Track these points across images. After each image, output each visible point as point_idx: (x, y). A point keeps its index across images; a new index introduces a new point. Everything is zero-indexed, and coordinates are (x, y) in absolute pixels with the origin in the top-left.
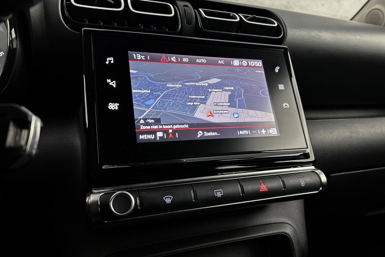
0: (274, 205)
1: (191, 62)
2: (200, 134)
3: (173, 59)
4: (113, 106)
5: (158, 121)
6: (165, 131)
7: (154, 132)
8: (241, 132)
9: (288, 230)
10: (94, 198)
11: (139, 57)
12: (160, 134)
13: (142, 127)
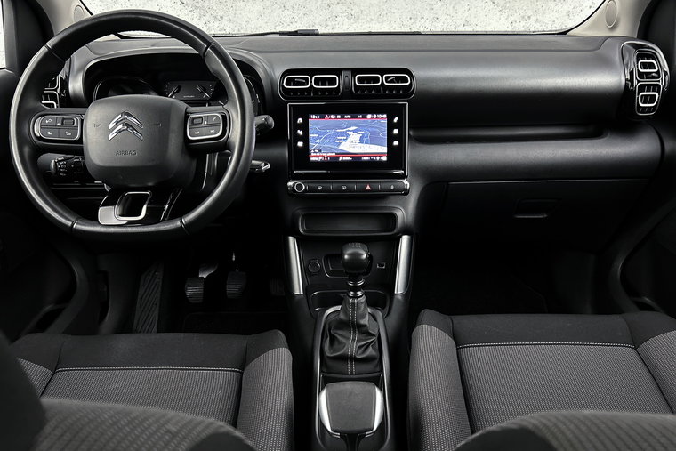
0: (392, 197)
1: (342, 118)
2: (341, 158)
3: (332, 116)
4: (300, 144)
5: (320, 151)
6: (324, 157)
7: (318, 157)
8: (365, 158)
9: (400, 214)
10: (290, 184)
11: (314, 117)
12: (320, 158)
13: (313, 154)
